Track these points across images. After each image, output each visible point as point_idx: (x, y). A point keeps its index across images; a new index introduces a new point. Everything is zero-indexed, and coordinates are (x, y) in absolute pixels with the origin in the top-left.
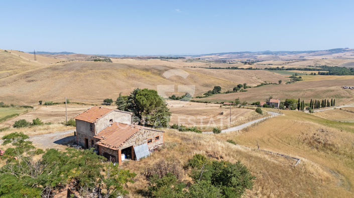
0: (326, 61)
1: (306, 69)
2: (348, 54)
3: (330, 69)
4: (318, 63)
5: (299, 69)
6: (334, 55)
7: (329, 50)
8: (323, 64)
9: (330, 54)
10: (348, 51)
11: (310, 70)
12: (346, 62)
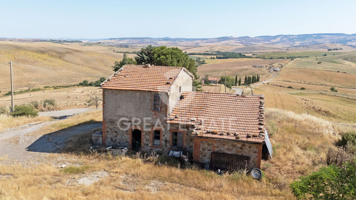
0: (219, 47)
1: (205, 54)
2: (232, 42)
3: (224, 54)
4: (212, 49)
5: (200, 54)
6: (223, 42)
7: (219, 38)
8: (217, 50)
9: (219, 41)
10: (232, 39)
11: (208, 55)
12: (234, 48)
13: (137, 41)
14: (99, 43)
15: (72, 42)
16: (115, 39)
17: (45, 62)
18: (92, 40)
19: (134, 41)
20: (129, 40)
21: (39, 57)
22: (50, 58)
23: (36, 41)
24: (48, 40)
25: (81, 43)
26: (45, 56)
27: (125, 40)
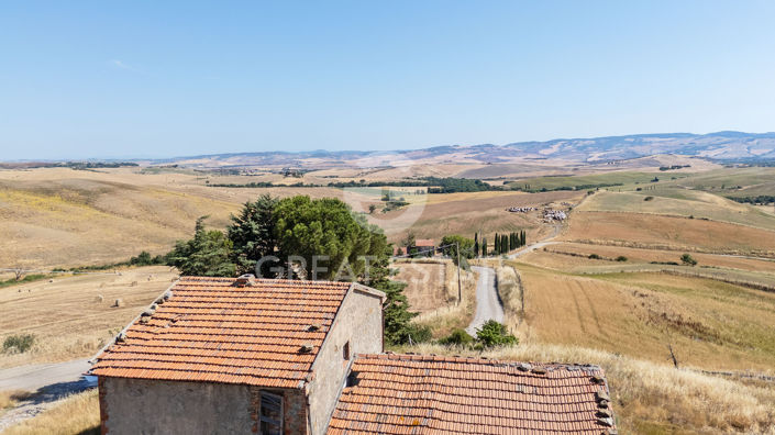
0: (432, 168)
2: (460, 156)
3: (443, 182)
6: (437, 158)
7: (429, 150)
8: (428, 174)
9: (431, 156)
10: (458, 151)
12: (463, 169)
13: (258, 159)
14: (176, 166)
15: (116, 166)
16: (209, 157)
17: (54, 215)
18: (160, 161)
19: (251, 160)
20: (238, 158)
21: (40, 204)
22: (65, 205)
23: (37, 166)
24: (64, 163)
25: (135, 169)
26: (55, 201)
27: (231, 159)
